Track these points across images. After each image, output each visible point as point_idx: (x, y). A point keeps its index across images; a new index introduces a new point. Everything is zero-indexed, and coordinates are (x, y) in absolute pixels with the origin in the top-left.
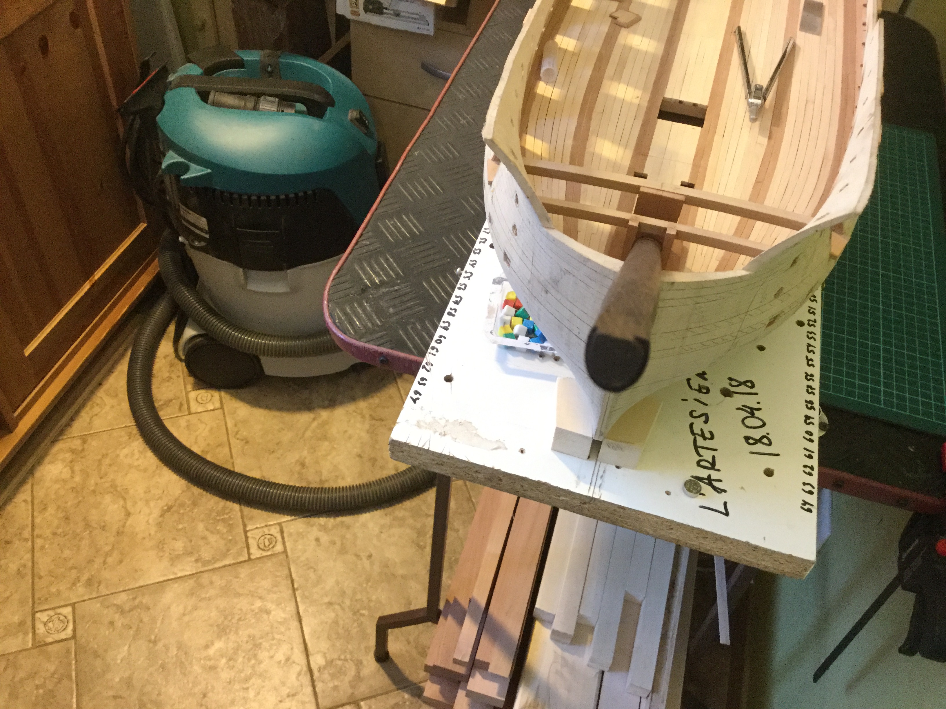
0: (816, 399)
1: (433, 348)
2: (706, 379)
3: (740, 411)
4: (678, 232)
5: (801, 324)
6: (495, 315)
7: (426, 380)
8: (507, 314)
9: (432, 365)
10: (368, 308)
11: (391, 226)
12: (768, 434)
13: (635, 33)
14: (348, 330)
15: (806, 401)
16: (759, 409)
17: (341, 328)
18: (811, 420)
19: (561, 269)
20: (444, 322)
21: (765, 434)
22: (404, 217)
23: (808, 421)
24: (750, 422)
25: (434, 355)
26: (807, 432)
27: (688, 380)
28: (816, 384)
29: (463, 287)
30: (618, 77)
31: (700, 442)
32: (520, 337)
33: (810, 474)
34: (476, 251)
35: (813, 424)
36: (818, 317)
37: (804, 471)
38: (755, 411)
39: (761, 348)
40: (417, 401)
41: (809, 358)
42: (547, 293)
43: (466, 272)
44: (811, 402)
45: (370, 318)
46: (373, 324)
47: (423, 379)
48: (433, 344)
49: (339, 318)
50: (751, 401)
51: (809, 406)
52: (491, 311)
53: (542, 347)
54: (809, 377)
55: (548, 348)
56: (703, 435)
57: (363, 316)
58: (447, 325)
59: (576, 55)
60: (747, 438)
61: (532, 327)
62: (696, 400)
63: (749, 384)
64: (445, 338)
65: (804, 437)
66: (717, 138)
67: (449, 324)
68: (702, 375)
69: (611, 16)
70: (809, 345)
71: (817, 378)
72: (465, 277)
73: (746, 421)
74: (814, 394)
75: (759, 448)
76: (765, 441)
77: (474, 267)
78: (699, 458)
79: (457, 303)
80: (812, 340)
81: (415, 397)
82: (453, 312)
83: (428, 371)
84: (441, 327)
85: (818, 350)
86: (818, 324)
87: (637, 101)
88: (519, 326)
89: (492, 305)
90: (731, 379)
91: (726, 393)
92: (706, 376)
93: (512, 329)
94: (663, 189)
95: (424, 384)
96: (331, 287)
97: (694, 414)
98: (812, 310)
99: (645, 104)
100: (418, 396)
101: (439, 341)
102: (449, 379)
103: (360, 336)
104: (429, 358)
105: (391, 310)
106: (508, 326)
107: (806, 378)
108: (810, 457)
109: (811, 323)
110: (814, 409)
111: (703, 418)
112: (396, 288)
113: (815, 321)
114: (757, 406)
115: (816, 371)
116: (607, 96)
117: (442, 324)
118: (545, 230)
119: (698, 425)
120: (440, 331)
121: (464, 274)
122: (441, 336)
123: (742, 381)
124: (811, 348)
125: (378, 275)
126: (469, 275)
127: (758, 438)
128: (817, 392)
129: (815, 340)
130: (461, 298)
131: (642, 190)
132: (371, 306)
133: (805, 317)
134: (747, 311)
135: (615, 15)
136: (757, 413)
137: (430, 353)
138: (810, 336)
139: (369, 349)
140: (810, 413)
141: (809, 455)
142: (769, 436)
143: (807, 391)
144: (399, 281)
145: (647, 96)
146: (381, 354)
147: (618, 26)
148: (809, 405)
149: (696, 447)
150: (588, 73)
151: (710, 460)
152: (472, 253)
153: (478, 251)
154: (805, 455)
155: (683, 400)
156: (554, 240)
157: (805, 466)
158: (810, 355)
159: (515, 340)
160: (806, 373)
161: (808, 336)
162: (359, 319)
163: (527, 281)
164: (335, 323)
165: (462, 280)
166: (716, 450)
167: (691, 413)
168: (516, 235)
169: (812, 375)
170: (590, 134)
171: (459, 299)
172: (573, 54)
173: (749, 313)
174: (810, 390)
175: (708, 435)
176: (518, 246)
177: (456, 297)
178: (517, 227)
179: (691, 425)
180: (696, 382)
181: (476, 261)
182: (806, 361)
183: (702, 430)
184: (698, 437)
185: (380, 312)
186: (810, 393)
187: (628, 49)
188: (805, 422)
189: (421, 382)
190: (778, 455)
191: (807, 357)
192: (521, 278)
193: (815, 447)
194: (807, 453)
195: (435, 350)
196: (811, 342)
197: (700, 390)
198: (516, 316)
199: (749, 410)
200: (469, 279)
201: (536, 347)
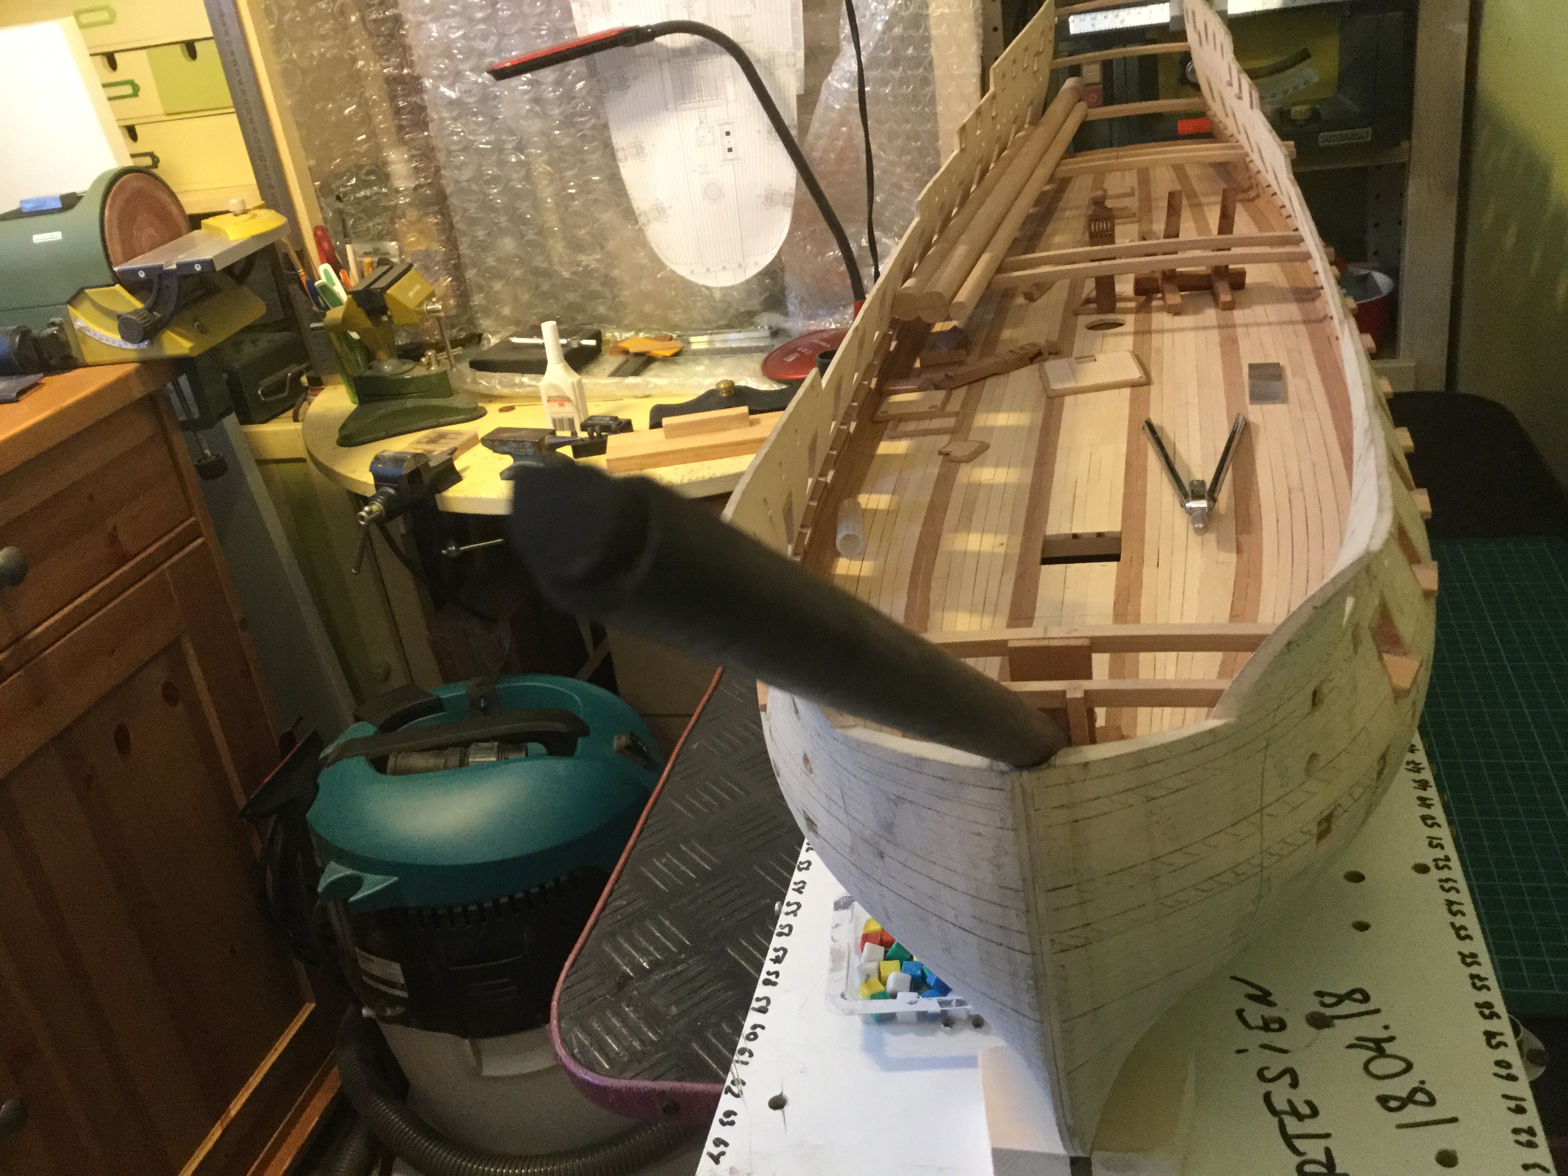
0: (1495, 997)
1: (742, 1052)
2: (1272, 1004)
3: (1352, 1051)
4: (1086, 692)
5: (1422, 869)
6: (845, 964)
7: (735, 1114)
8: (870, 960)
9: (744, 1084)
10: (632, 1015)
11: (662, 867)
12: (1423, 1082)
13: (983, 465)
14: (599, 1063)
15: (1477, 1005)
16: (1391, 1039)
17: (583, 1061)
18: (1499, 1039)
19: (889, 799)
20: (758, 1000)
21: (1416, 1085)
22: (683, 848)
23: (1494, 1042)
24: (1380, 1066)
25: (746, 1063)
26: (1499, 1063)
27: (1240, 1013)
28: (1486, 969)
29: (786, 930)
30: (965, 524)
31: (1293, 1126)
32: (899, 995)
33: (1531, 1145)
34: (802, 866)
35: (1505, 1045)
36: (1450, 850)
37: (1518, 1142)
38: (1384, 1045)
39: (1362, 927)
40: (722, 1159)
41: (1457, 925)
42: (882, 858)
43: (789, 904)
44: (1488, 1005)
45: (635, 1032)
46: (642, 1043)
47: (728, 1114)
48: (742, 1043)
49: (580, 1042)
50: (1371, 1028)
51: (1487, 1012)
52: (836, 957)
53: (941, 1003)
54: (1469, 960)
55: (954, 1003)
56: (1294, 1112)
57: (624, 1031)
58: (763, 1003)
59: (891, 514)
60: (1383, 1100)
61: (919, 972)
62: (1264, 1046)
63: (1358, 996)
64: (763, 1028)
65: (1496, 1075)
66: (1147, 572)
67: (768, 1001)
68: (1263, 997)
69: (940, 453)
70: (1450, 903)
71: (1484, 957)
72: (787, 914)
73: (1373, 1067)
74: (1489, 989)
75: (1412, 1113)
76: (1420, 1097)
77: (801, 892)
78: (1298, 1160)
79: (777, 960)
80: (1453, 892)
81: (716, 1151)
82: (773, 978)
83: (737, 1096)
84: (754, 1009)
85: (1469, 907)
86: (1455, 863)
87: (1002, 550)
88: (894, 974)
89: (837, 947)
90: (1320, 994)
91: (1319, 1022)
92: (1271, 999)
93: (884, 984)
94: (1048, 635)
95: (732, 1123)
96: (563, 991)
97: (1268, 1074)
98: (1435, 842)
99: (1016, 551)
100: (722, 1148)
101: (752, 1037)
102: (778, 1103)
103: (618, 1068)
104: (737, 1070)
105: (674, 1010)
106: (874, 980)
107: (1464, 962)
108: (1520, 1110)
109: (1441, 864)
110: (1499, 1017)
111: (1287, 1079)
112: (679, 968)
113: (1447, 859)
114: (1384, 1034)
115: (1478, 945)
116: (951, 554)
117: (755, 1004)
118: (839, 731)
119: (1281, 1094)
120: (753, 1018)
121: (785, 909)
122: (755, 1027)
123: (1343, 991)
124: (1455, 908)
125: (645, 953)
126: (794, 907)
127: (1404, 1094)
128: (1493, 982)
129: (1458, 891)
130: (785, 951)
131: (1011, 644)
132: (635, 1011)
133: (1428, 856)
134: (1262, 809)
135: (948, 449)
136: (1388, 1047)
137: (737, 1062)
138: (1447, 886)
139: (638, 1089)
140: (1493, 1025)
141: (1517, 1106)
142: (1427, 1087)
143: (1474, 985)
144: (683, 956)
145: (1018, 539)
146: (662, 1093)
147: (953, 465)
148: (1486, 1010)
149: (1288, 1139)
150: (916, 530)
151: (1323, 1159)
152: (796, 871)
153: (806, 865)
154: (1509, 1109)
155: (1239, 1052)
156: (859, 746)
157: (1516, 1131)
158: (1459, 921)
159: (893, 1000)
160: (1460, 953)
161: (1442, 888)
162: (617, 1038)
163: (848, 849)
164: (573, 1056)
165: (783, 920)
166: (1327, 1136)
167: (1261, 1075)
168: (811, 771)
169: (1473, 955)
170: (931, 610)
171: (781, 953)
172: (888, 512)
173: (1267, 811)
174: (1479, 984)
175: (1305, 1110)
176: (819, 789)
177: (776, 950)
178: (809, 756)
179: (1267, 1097)
180: (1255, 1012)
181: (804, 882)
182: (1452, 932)
183: (1290, 1102)
184: (1284, 1116)
185: (653, 1018)
186: (1479, 989)
187: (975, 488)
188: (1489, 1044)
189: (725, 1120)
190: (1454, 1120)
191: (1453, 925)
192: (838, 848)
193: (1523, 1089)
194: (1512, 1104)
195: (747, 1054)
196: (1452, 896)
197: (1266, 1027)
198: (886, 958)
199: (1371, 1045)
200: (795, 915)
201: (931, 1005)
